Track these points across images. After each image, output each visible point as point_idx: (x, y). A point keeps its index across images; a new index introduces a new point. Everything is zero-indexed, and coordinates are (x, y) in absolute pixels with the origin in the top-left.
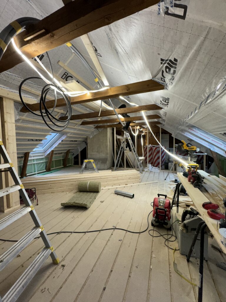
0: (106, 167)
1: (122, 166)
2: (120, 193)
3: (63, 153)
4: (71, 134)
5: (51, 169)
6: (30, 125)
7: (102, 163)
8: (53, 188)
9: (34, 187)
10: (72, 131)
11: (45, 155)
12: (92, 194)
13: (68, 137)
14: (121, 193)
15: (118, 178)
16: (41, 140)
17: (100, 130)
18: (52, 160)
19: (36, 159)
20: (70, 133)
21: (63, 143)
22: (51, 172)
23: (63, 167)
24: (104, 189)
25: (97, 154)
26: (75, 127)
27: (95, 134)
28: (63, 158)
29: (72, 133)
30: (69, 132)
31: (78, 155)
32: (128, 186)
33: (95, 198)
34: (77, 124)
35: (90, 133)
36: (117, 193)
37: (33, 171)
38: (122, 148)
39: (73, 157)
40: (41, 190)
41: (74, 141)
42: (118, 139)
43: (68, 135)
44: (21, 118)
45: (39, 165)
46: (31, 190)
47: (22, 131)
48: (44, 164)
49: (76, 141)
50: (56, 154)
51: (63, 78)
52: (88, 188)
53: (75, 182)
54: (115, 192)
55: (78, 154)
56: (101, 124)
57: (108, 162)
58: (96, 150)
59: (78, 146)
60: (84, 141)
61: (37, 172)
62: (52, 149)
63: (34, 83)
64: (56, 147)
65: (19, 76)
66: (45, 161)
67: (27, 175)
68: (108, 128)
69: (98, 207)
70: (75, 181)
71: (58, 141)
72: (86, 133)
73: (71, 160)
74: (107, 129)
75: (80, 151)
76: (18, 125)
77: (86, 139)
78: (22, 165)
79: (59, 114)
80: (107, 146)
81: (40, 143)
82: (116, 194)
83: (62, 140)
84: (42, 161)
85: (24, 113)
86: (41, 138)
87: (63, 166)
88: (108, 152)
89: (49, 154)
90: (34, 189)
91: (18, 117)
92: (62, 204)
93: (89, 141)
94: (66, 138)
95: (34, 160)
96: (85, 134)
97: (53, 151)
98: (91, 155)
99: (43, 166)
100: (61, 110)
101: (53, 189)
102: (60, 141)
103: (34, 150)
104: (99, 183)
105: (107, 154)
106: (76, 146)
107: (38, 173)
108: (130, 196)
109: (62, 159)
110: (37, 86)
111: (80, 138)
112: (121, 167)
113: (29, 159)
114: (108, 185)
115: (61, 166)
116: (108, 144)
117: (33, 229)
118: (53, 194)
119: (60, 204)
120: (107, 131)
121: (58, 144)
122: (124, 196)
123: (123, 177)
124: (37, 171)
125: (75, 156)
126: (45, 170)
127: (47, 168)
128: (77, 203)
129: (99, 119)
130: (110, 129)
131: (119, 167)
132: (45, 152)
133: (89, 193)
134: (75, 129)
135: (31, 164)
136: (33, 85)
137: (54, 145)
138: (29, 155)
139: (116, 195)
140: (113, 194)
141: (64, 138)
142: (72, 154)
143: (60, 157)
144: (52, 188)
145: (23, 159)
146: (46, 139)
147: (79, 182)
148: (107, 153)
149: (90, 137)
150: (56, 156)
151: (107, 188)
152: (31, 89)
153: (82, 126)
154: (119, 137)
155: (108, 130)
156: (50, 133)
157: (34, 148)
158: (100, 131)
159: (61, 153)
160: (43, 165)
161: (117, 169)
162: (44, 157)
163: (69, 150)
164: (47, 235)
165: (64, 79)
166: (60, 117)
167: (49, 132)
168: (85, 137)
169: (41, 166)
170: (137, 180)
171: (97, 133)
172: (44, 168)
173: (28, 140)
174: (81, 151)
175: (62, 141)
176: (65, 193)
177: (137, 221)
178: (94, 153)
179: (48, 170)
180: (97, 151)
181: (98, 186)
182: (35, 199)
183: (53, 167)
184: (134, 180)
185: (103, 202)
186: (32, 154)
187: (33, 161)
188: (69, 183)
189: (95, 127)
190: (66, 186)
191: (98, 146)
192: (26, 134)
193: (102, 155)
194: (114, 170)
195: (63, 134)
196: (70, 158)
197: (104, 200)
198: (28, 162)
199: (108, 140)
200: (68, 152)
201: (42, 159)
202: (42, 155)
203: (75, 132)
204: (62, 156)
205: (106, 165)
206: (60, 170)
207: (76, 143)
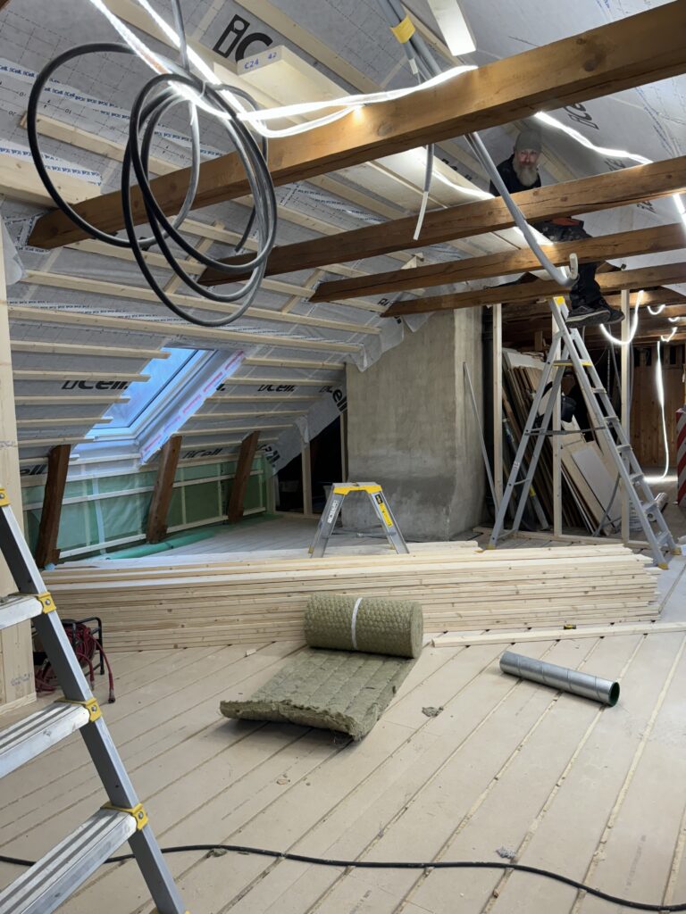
0: (446, 523)
1: (537, 521)
2: (531, 670)
3: (227, 447)
4: (261, 353)
5: (170, 530)
6: (73, 312)
7: (423, 502)
8: (181, 622)
9: (96, 612)
10: (270, 336)
11: (139, 459)
12: (375, 665)
13: (249, 367)
14: (540, 672)
15: (520, 586)
16: (122, 385)
17: (414, 323)
18: (175, 485)
19: (101, 480)
20: (258, 348)
21: (226, 397)
22: (172, 542)
23: (224, 523)
24: (437, 641)
25: (400, 453)
26: (284, 313)
27: (386, 347)
28: (224, 478)
29: (268, 347)
30: (253, 344)
31: (298, 459)
32: (582, 637)
33: (394, 691)
34: (294, 296)
35: (357, 346)
36: (516, 672)
37: (88, 540)
38: (539, 420)
39: (275, 471)
40: (128, 629)
41: (280, 388)
42: (517, 370)
43: (250, 358)
44: (31, 276)
45: (115, 510)
46: (80, 625)
47: (37, 344)
48: (138, 503)
49: (289, 388)
50: (192, 454)
51: (224, 48)
52: (354, 633)
53: (284, 598)
54: (502, 662)
55: (300, 456)
56: (420, 292)
57: (455, 499)
58: (393, 435)
59: (300, 415)
60: (328, 389)
61: (103, 545)
62: (174, 429)
63: (88, 92)
64: (191, 422)
65: (18, 67)
66: (143, 490)
67: (63, 555)
68: (457, 311)
69: (409, 741)
70: (288, 594)
71: (200, 391)
72: (341, 344)
73: (264, 484)
74: (453, 319)
75: (307, 440)
76: (21, 313)
77: (341, 374)
78: (41, 505)
80: (453, 414)
81: (117, 401)
82: (507, 673)
83: (220, 381)
84: (125, 492)
85: (46, 253)
86: (120, 376)
87: (226, 518)
88: (460, 441)
89: (159, 454)
90: (93, 625)
91: (19, 274)
92: (226, 708)
93: (353, 387)
94: (237, 374)
95: (89, 482)
96: (334, 349)
97: (176, 441)
98: (366, 459)
99: (132, 516)
100: (213, 225)
101: (179, 630)
102: (208, 391)
103: (91, 434)
104: (414, 610)
105: (453, 457)
106: (288, 416)
107: (110, 550)
108: (593, 694)
109: (219, 478)
110: (102, 107)
111: (308, 369)
112: (534, 530)
113: (70, 477)
114: (463, 623)
115: (216, 515)
116: (459, 397)
117: (98, 816)
118: (179, 654)
119: (219, 705)
120: (453, 329)
121: (200, 403)
122: (560, 691)
123: (549, 584)
124: (107, 540)
125: (282, 463)
126: (142, 536)
127: (153, 523)
128: (301, 708)
129: (412, 264)
130: (468, 315)
131: (522, 528)
132: (143, 443)
133: (358, 662)
134: (286, 324)
135: (80, 504)
136: (85, 103)
137: (180, 412)
138: (67, 459)
139: (511, 682)
140: (494, 672)
141: (228, 372)
142: (270, 454)
143: (212, 472)
144: (174, 625)
145: (44, 478)
146: (146, 379)
147: (307, 596)
148: (453, 449)
149: (358, 364)
150: (199, 462)
151: (457, 639)
152: (72, 129)
153: (317, 305)
154: (519, 360)
155: (457, 323)
156: (163, 350)
157: (89, 426)
158: (413, 330)
159: (218, 451)
160: (134, 511)
161: (510, 537)
162: (134, 469)
163: (257, 434)
164: (164, 851)
165: (226, 55)
167: (156, 345)
168: (337, 364)
169: (121, 512)
170: (632, 603)
171: (396, 344)
172: (138, 524)
173: (64, 387)
174: (312, 442)
175: (221, 388)
176: (236, 652)
177: (643, 838)
178: (382, 452)
179: (157, 532)
180: (399, 441)
181: (410, 623)
182: (99, 669)
183: (180, 522)
184: (620, 605)
185: (436, 715)
186: (83, 453)
187: (85, 489)
188: (258, 600)
189: (382, 309)
190: (241, 618)
191: (401, 411)
193: (425, 462)
194: (492, 543)
195: (226, 354)
196: (260, 477)
197: (441, 705)
198: (67, 491)
199: (457, 377)
200: (250, 445)
201: (126, 479)
202: (128, 462)
203: (285, 338)
204: (222, 464)
205: (447, 513)
206: (211, 536)
207: (289, 396)
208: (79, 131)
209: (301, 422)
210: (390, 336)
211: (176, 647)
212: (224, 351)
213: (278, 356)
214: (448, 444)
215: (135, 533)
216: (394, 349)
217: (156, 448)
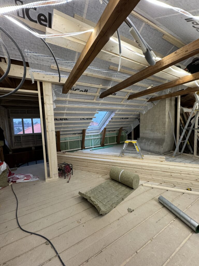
0: (162, 150)
1: (190, 151)
2: (167, 205)
3: (117, 130)
4: (119, 111)
5: (105, 145)
6: (76, 106)
7: (156, 144)
9: (71, 163)
10: (120, 108)
12: (124, 188)
13: (116, 114)
14: (170, 207)
16: (91, 119)
17: (156, 103)
18: (105, 137)
19: (93, 135)
20: (118, 110)
21: (113, 120)
22: (104, 147)
23: (116, 144)
24: (144, 184)
25: (152, 132)
26: (122, 103)
27: (149, 109)
28: (116, 135)
29: (120, 110)
30: (116, 110)
31: (131, 133)
33: (123, 199)
34: (123, 99)
35: (143, 109)
36: (163, 204)
37: (91, 145)
38: (190, 125)
39: (127, 135)
40: (80, 166)
41: (125, 118)
42: (186, 113)
43: (116, 112)
44: (66, 99)
45: (95, 140)
47: (72, 112)
48: (100, 139)
49: (127, 118)
50: (110, 131)
54: (159, 198)
57: (164, 144)
58: (150, 128)
59: (131, 124)
60: (137, 118)
61: (93, 146)
62: (104, 127)
63: (61, 58)
64: (107, 125)
65: (45, 55)
66: (100, 137)
67: (86, 148)
68: (167, 99)
69: (118, 220)
71: (108, 119)
73: (125, 137)
74: (166, 101)
75: (133, 129)
76: (67, 106)
77: (139, 115)
78: (82, 139)
79: (99, 90)
80: (165, 124)
81: (91, 122)
82: (160, 203)
83: (111, 117)
84: (97, 137)
85: (67, 95)
86: (90, 117)
87: (116, 143)
88: (167, 130)
89: (103, 131)
92: (80, 193)
93: (141, 118)
94: (115, 116)
95: (91, 136)
96: (137, 110)
97: (105, 129)
98: (144, 133)
99: (99, 142)
100: (100, 85)
101: (89, 168)
102: (110, 119)
103: (89, 128)
105: (165, 134)
106: (129, 124)
109: (115, 136)
110: (65, 61)
111: (131, 114)
112: (188, 153)
113: (86, 135)
115: (114, 142)
116: (167, 120)
118: (88, 173)
121: (108, 122)
123: (182, 175)
124: (94, 146)
125: (128, 133)
126: (100, 145)
127: (102, 143)
129: (150, 88)
131: (184, 152)
132: (100, 129)
133: (120, 186)
134: (123, 105)
135: (89, 139)
136: (61, 61)
137: (105, 124)
138: (85, 132)
139: (160, 206)
140: (156, 200)
141: (113, 115)
142: (126, 131)
143: (114, 134)
145: (82, 135)
146: (95, 117)
149: (143, 113)
150: (111, 132)
151: (150, 186)
152: (61, 67)
153: (130, 100)
154: (186, 110)
156: (97, 112)
157: (88, 126)
158: (155, 104)
159: (115, 130)
160: (99, 141)
161: (180, 154)
162: (99, 133)
163: (122, 127)
166: (101, 93)
167: (95, 111)
168: (138, 113)
169: (97, 141)
171: (151, 108)
172: (99, 143)
173: (81, 119)
174: (134, 129)
175: (112, 119)
176: (98, 176)
178: (147, 132)
179: (103, 145)
180: (151, 130)
182: (72, 174)
183: (107, 143)
185: (131, 212)
186: (89, 131)
187: (90, 137)
189: (147, 100)
190: (100, 168)
191: (152, 123)
192: (76, 114)
193: (158, 135)
194: (173, 156)
196: (124, 136)
197: (134, 209)
198: (85, 137)
199: (166, 115)
200: (121, 130)
201: (98, 135)
202: (98, 132)
203: (123, 108)
204: (116, 133)
205: (162, 147)
206: (112, 146)
207: (128, 120)
208: (63, 68)
209: (132, 125)
210: (150, 106)
211: (88, 171)
212: (112, 111)
213: (123, 112)
214: (164, 131)
215: (99, 145)
216: (151, 109)
217: (102, 130)
